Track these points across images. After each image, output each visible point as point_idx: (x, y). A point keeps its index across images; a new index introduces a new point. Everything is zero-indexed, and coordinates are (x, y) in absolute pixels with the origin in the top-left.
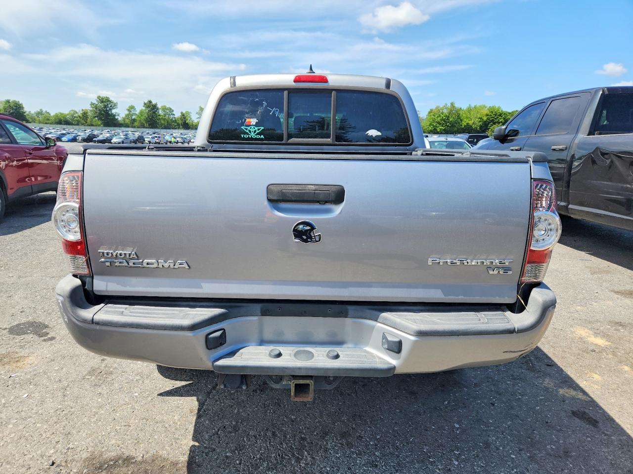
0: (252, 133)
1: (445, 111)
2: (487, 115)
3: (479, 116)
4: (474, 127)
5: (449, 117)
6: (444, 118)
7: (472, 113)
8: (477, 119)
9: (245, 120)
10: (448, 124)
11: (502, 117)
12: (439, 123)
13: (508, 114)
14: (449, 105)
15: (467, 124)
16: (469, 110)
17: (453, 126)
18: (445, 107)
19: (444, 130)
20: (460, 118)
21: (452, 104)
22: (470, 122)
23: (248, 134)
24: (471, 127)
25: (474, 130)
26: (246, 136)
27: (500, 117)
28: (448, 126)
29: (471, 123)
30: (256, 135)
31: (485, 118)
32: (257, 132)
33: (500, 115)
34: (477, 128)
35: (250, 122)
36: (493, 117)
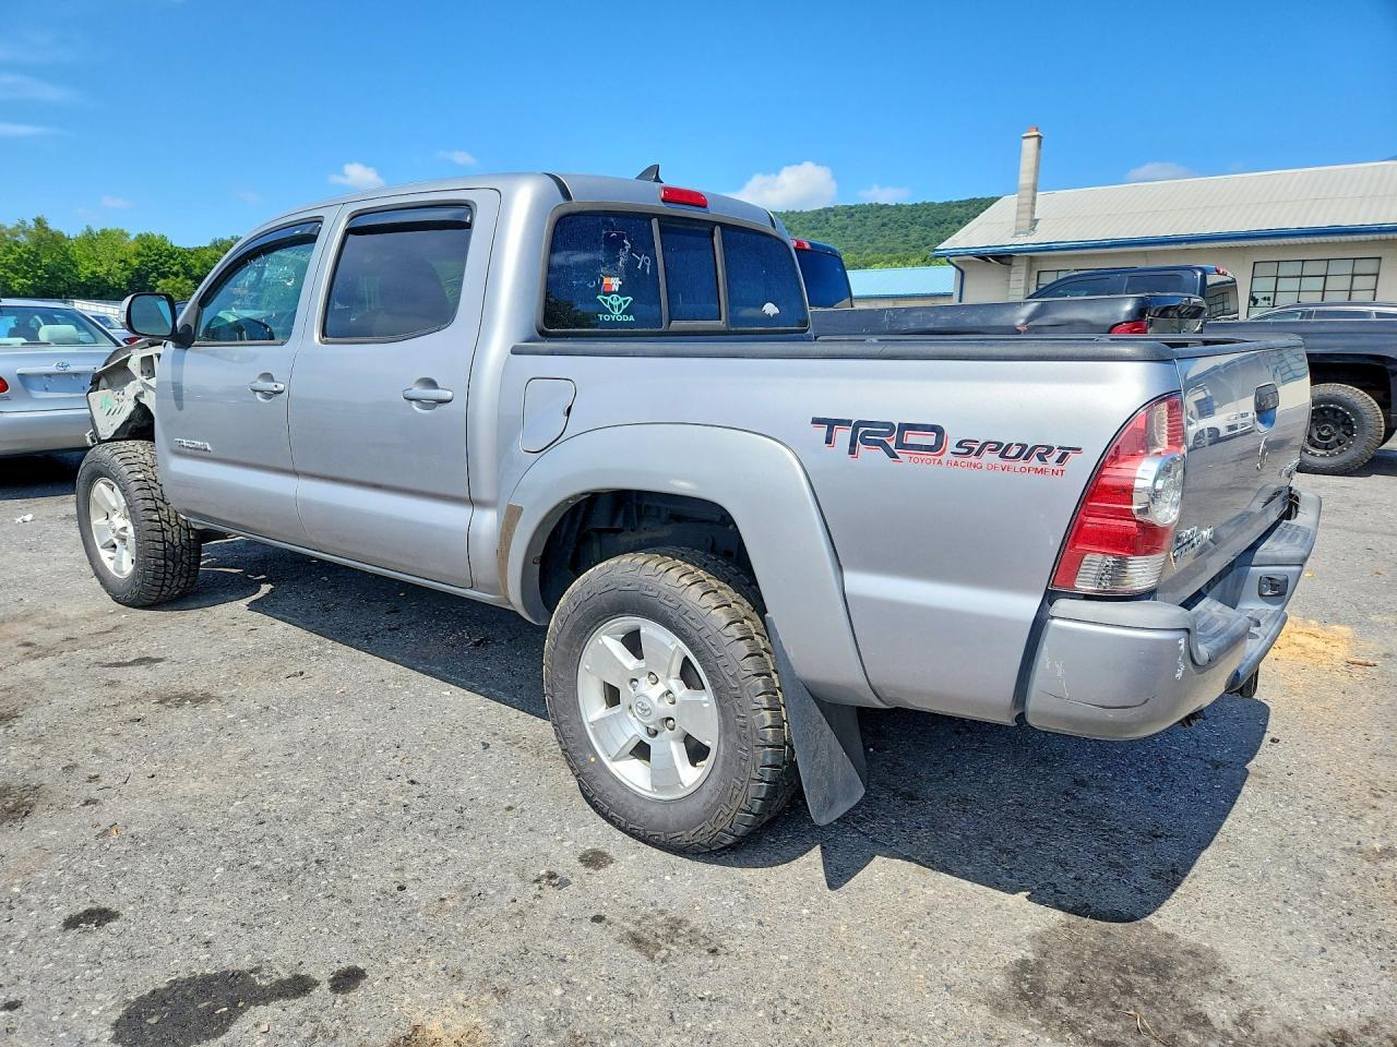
0: (616, 312)
1: (23, 239)
2: (139, 255)
3: (118, 255)
4: (111, 281)
5: (37, 254)
6: (26, 256)
7: (99, 247)
8: (116, 264)
9: (602, 280)
10: (40, 272)
11: (175, 260)
12: (16, 271)
13: (189, 256)
14: (31, 224)
15: (93, 273)
16: (90, 239)
17: (53, 277)
18: (21, 228)
19: (31, 287)
20: (67, 259)
21: (39, 222)
22: (98, 269)
23: (610, 313)
24: (105, 281)
25: (114, 289)
26: (607, 318)
27: (172, 261)
28: (41, 278)
29: (102, 271)
30: (622, 314)
31: (135, 262)
32: (624, 307)
33: (171, 256)
34: (120, 285)
35: (610, 286)
36: (154, 260)
